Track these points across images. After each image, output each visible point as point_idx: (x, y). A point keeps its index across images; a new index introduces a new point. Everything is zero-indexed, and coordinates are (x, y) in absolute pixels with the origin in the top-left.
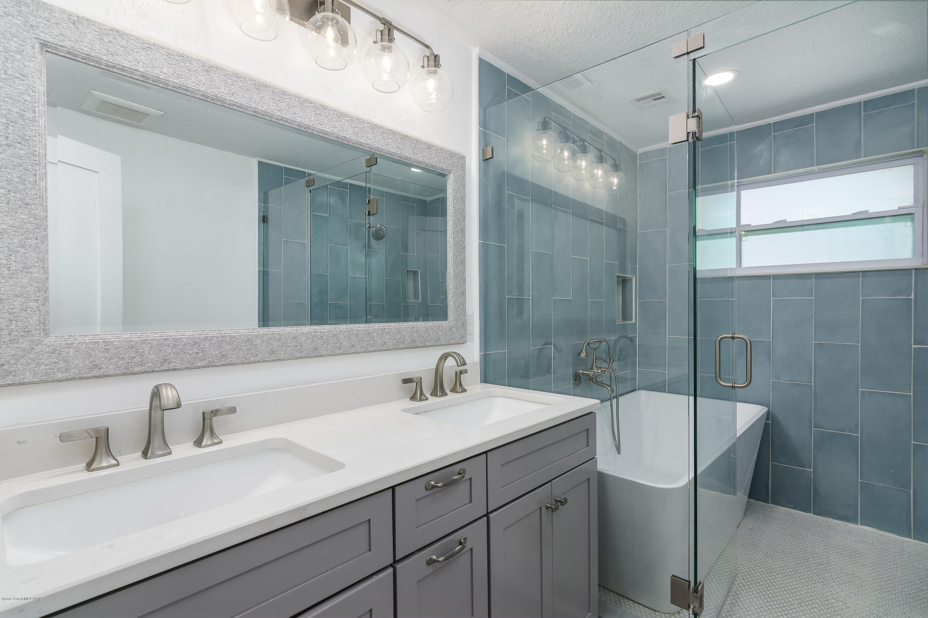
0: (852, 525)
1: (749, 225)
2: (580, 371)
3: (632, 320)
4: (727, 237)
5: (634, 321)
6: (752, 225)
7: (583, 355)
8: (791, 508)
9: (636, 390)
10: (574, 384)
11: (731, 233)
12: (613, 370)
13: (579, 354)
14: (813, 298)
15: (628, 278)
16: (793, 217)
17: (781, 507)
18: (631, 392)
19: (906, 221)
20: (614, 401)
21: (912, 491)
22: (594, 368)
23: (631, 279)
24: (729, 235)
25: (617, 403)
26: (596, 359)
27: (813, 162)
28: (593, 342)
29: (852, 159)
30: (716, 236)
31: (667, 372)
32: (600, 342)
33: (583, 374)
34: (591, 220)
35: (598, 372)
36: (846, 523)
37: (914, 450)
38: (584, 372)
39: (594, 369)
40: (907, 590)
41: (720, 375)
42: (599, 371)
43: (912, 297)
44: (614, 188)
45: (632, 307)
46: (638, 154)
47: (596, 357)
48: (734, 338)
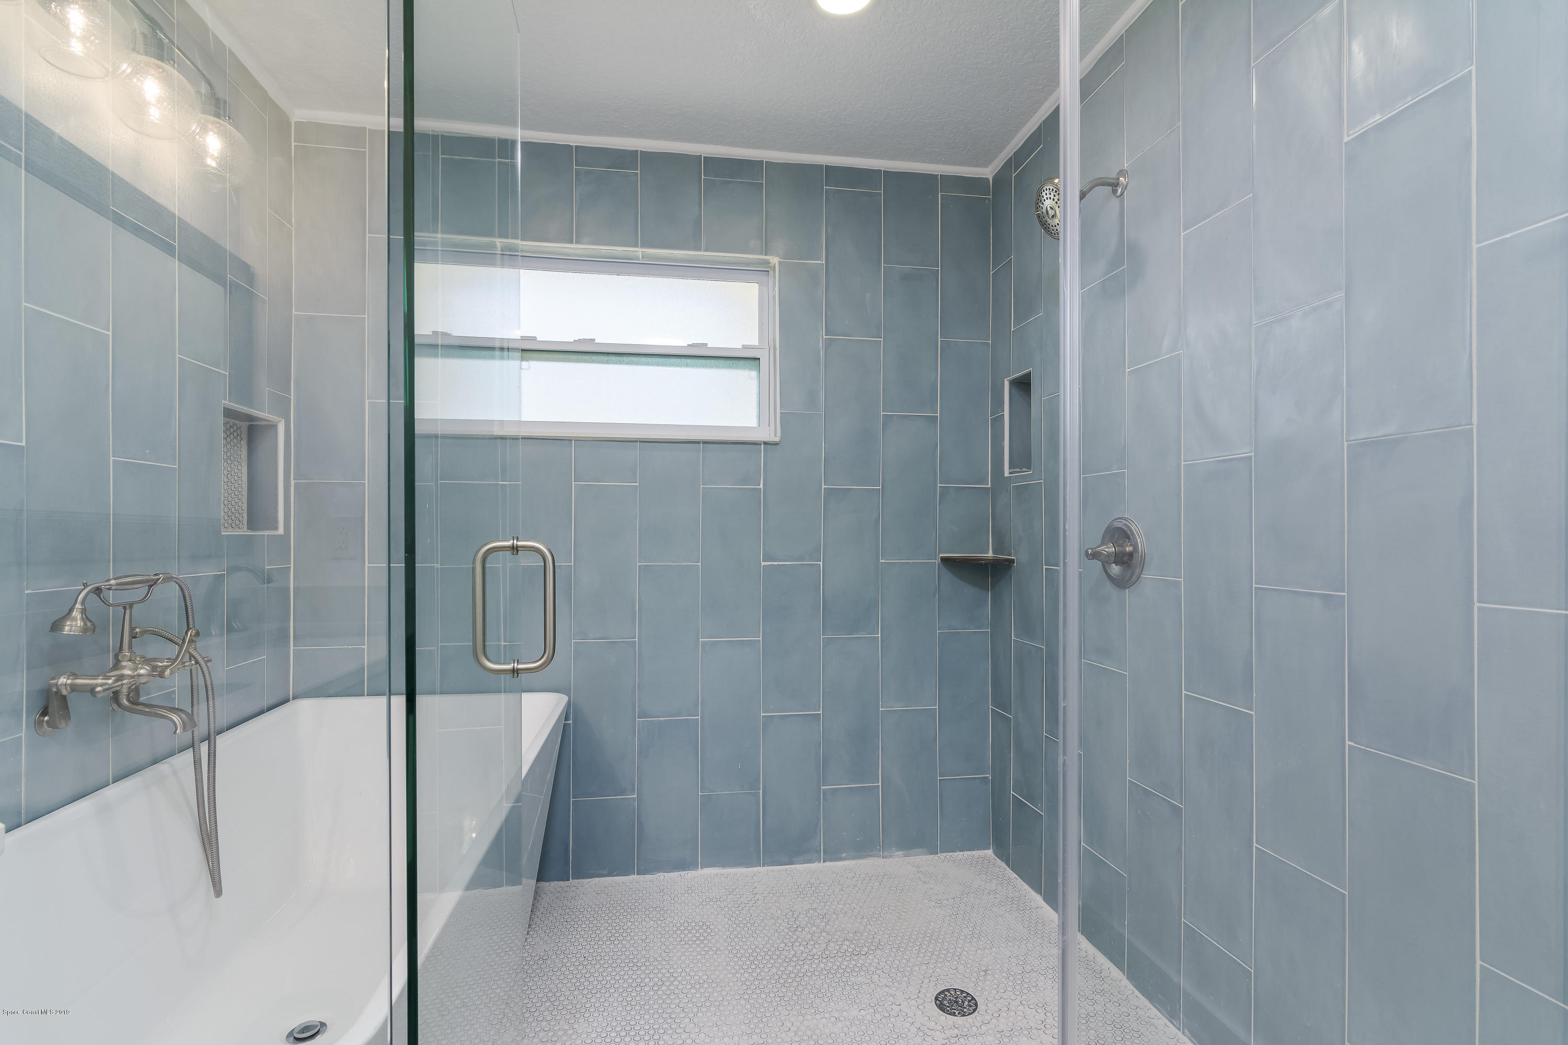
0: (690, 874)
1: (534, 339)
2: (63, 680)
3: (276, 528)
4: (493, 358)
5: (281, 531)
6: (538, 339)
7: (74, 626)
8: (604, 876)
9: (285, 701)
10: (39, 723)
11: (502, 349)
12: (197, 662)
13: (56, 626)
14: (637, 484)
15: (264, 423)
16: (606, 337)
17: (589, 880)
18: (270, 709)
19: (751, 369)
20: (204, 748)
21: (761, 791)
22: (124, 664)
23: (274, 427)
24: (497, 353)
25: (212, 755)
26: (133, 636)
27: (637, 241)
28: (117, 584)
29: (688, 249)
30: (470, 352)
31: (365, 647)
32: (152, 584)
33: (74, 688)
34: (119, 221)
35: (140, 675)
36: (683, 873)
37: (764, 725)
38: (79, 681)
39: (123, 668)
40: (774, 970)
41: (484, 641)
42: (142, 672)
43: (761, 486)
44: (211, 163)
45: (276, 496)
46: (293, 121)
47: (132, 629)
48: (517, 551)
